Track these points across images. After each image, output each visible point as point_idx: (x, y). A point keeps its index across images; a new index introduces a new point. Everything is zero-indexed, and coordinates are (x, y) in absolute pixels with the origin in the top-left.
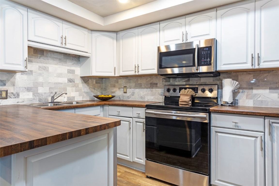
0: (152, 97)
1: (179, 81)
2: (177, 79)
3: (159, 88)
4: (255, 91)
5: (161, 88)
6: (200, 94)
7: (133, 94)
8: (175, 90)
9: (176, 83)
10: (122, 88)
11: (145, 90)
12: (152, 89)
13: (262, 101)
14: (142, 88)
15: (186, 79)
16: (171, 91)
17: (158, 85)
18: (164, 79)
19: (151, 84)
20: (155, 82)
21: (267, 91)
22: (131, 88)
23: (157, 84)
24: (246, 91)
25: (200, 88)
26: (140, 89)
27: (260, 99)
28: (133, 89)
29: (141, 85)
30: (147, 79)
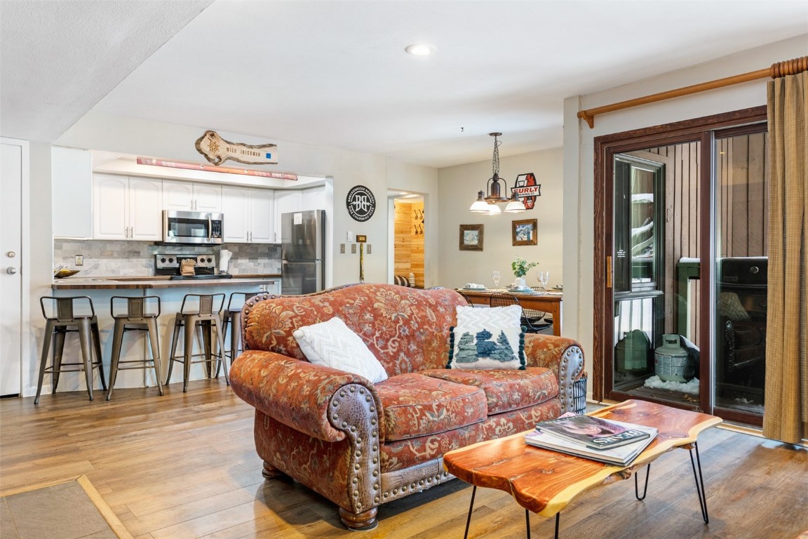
0: (132, 271)
1: (170, 250)
2: (168, 247)
3: (144, 258)
4: (240, 261)
5: (146, 258)
6: (200, 264)
7: (96, 267)
8: (171, 261)
9: (167, 253)
10: (72, 257)
11: (120, 260)
12: (131, 260)
13: (244, 270)
14: (114, 258)
15: (179, 248)
16: (167, 262)
17: (141, 254)
18: (150, 246)
19: (130, 252)
20: (137, 250)
21: (247, 260)
22: (91, 258)
23: (139, 253)
24: (233, 260)
25: (199, 258)
26: (110, 260)
27: (243, 267)
28: (96, 260)
29: (112, 254)
30: (122, 245)
